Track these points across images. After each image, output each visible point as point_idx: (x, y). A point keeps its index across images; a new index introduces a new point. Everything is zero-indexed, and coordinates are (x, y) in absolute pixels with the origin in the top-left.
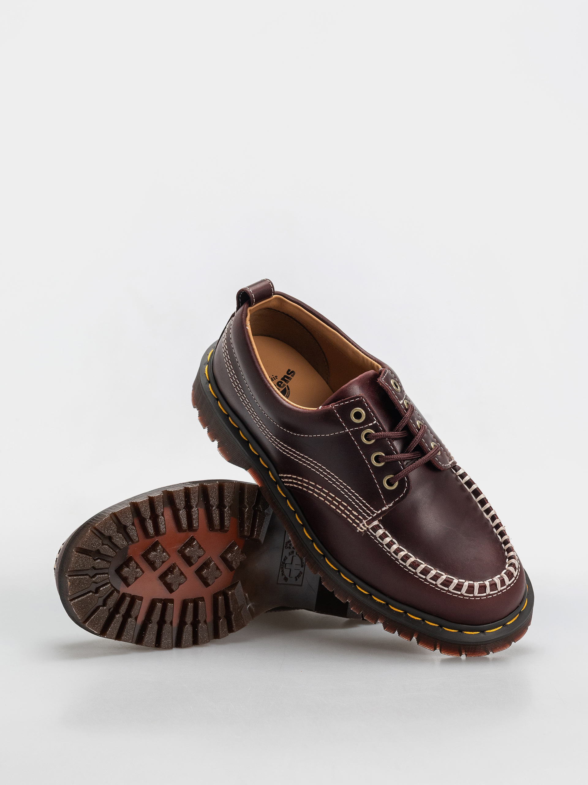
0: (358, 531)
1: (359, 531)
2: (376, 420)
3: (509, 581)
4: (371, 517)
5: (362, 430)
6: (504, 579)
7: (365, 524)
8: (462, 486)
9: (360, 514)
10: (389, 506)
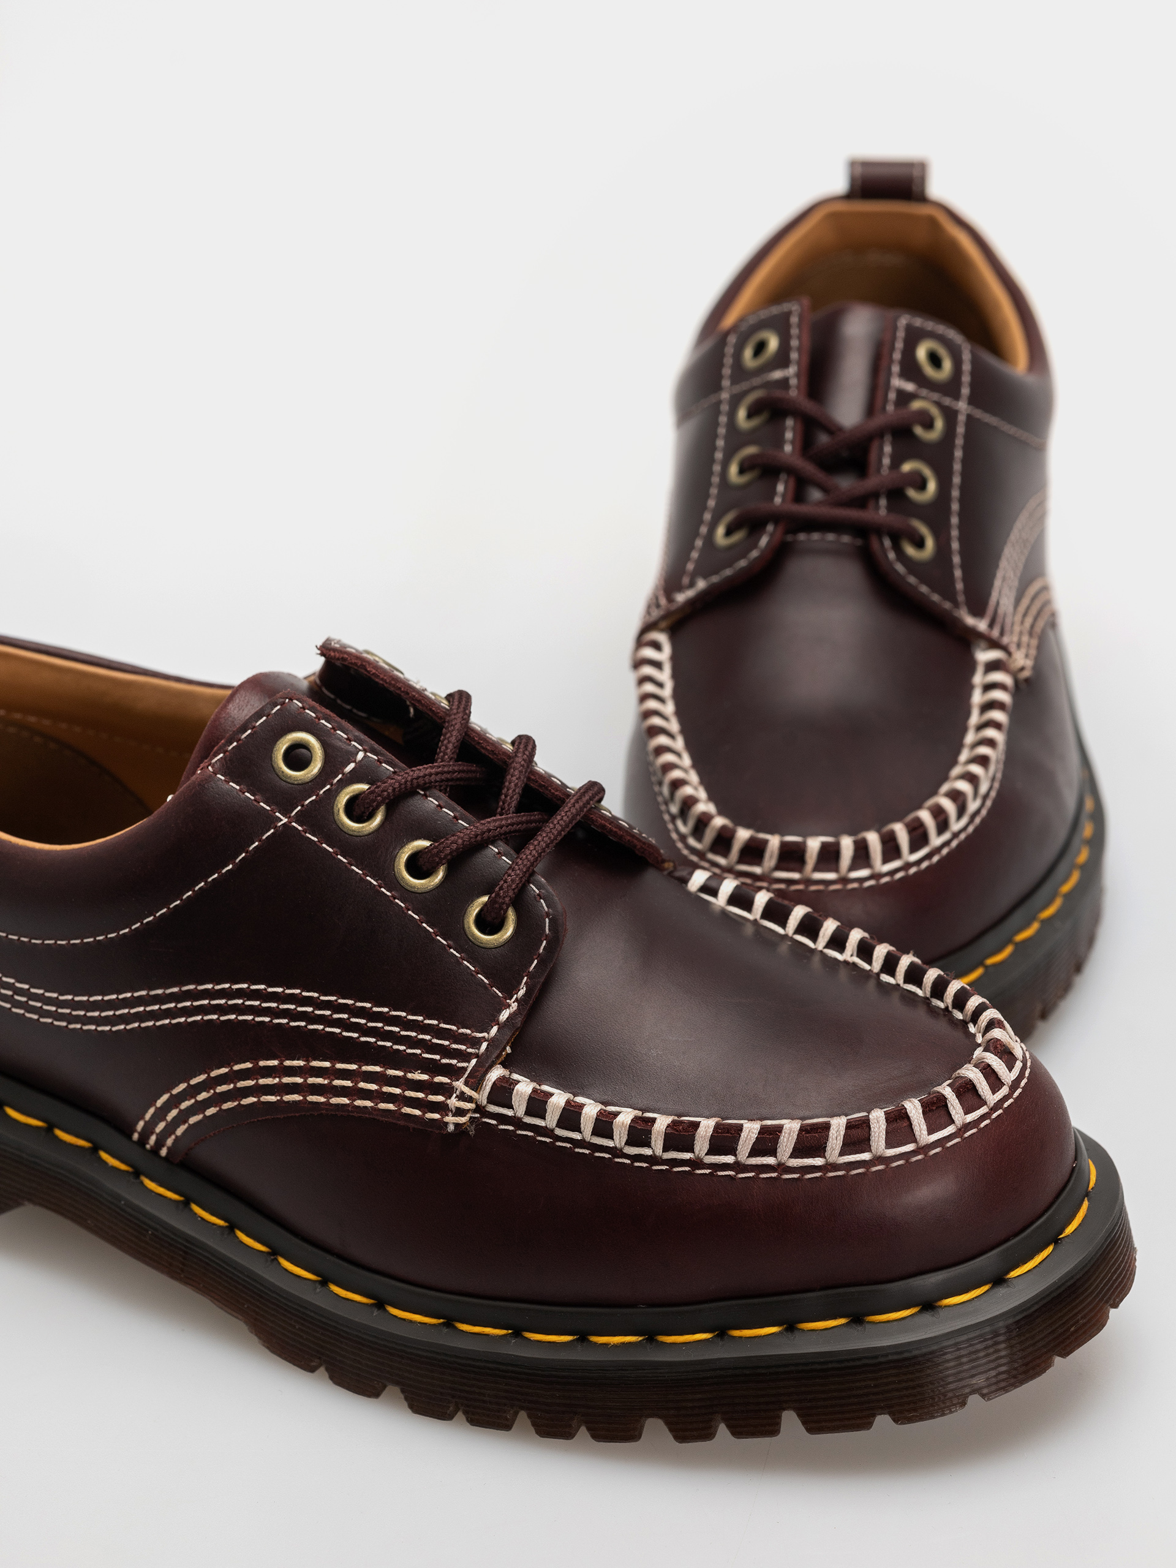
0: (451, 1128)
1: (457, 1125)
2: (360, 748)
3: (1010, 1070)
4: (474, 1061)
5: (332, 795)
6: (989, 1066)
7: (467, 1091)
8: (724, 913)
9: (433, 1068)
10: (517, 1000)
